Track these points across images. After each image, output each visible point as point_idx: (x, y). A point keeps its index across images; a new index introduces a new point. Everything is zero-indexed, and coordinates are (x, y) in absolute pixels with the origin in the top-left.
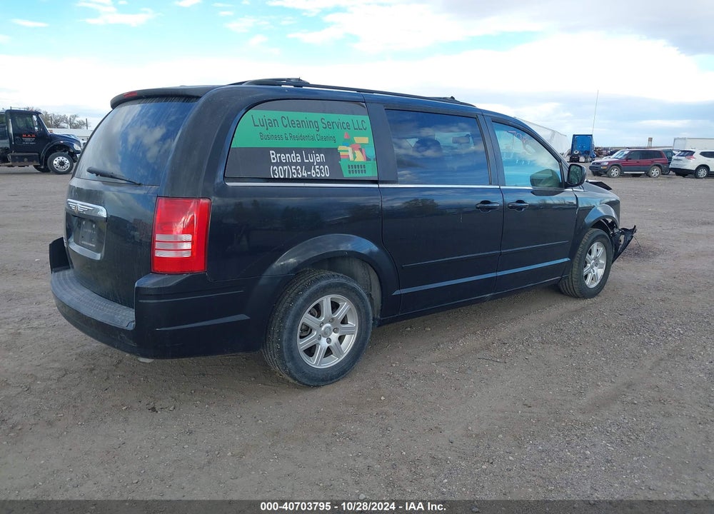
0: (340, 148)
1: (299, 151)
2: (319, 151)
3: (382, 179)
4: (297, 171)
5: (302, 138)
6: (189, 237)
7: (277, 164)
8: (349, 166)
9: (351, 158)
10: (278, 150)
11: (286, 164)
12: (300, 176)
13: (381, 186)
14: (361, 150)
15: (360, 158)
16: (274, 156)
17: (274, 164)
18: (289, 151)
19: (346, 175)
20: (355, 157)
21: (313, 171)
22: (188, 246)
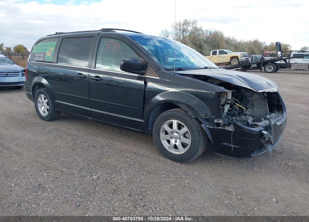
3: (53, 62)
7: (36, 57)
9: (48, 55)
14: (50, 52)
19: (46, 60)
21: (40, 59)
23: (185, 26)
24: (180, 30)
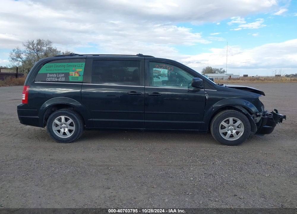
0: (71, 73)
1: (56, 74)
2: (63, 73)
3: (84, 82)
4: (54, 79)
5: (59, 70)
6: (24, 95)
7: (49, 77)
8: (72, 78)
9: (74, 75)
10: (50, 74)
11: (51, 77)
12: (55, 81)
13: (83, 84)
14: (78, 73)
15: (77, 75)
16: (48, 75)
17: (48, 77)
18: (53, 74)
19: (71, 80)
20: (75, 75)
21: (59, 79)
22: (24, 97)
23: (39, 47)
24: (34, 49)
